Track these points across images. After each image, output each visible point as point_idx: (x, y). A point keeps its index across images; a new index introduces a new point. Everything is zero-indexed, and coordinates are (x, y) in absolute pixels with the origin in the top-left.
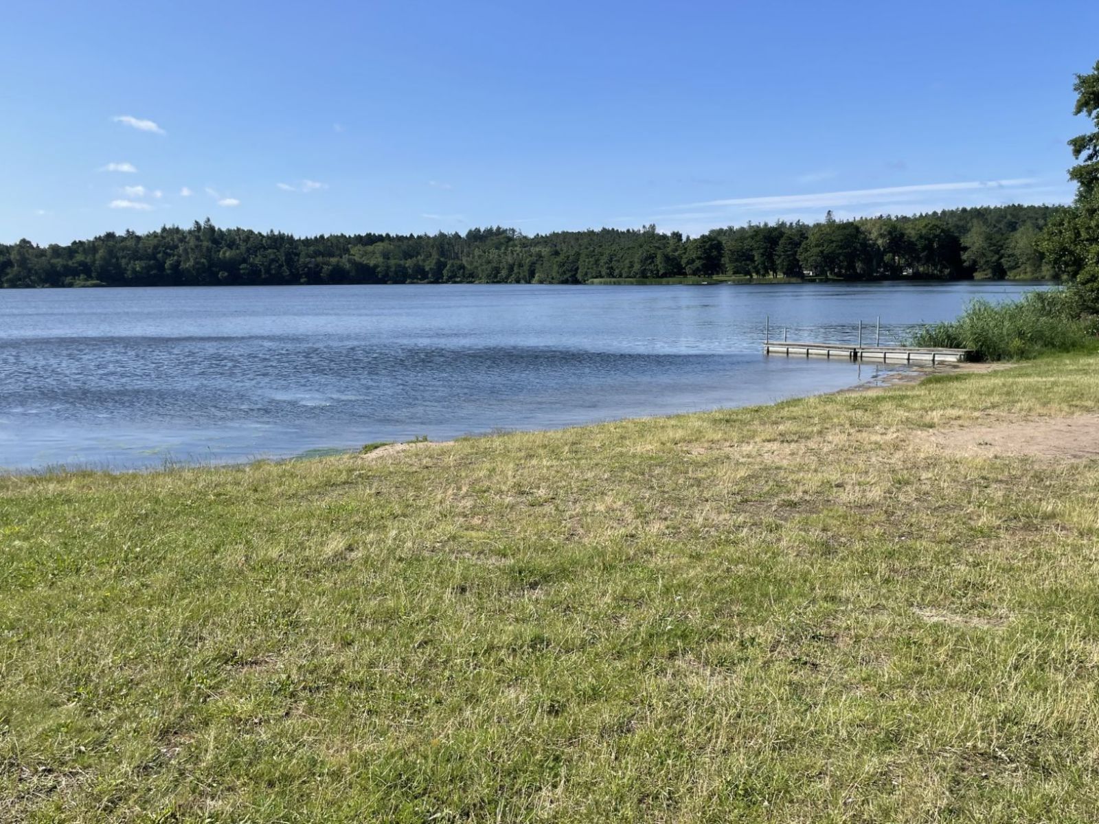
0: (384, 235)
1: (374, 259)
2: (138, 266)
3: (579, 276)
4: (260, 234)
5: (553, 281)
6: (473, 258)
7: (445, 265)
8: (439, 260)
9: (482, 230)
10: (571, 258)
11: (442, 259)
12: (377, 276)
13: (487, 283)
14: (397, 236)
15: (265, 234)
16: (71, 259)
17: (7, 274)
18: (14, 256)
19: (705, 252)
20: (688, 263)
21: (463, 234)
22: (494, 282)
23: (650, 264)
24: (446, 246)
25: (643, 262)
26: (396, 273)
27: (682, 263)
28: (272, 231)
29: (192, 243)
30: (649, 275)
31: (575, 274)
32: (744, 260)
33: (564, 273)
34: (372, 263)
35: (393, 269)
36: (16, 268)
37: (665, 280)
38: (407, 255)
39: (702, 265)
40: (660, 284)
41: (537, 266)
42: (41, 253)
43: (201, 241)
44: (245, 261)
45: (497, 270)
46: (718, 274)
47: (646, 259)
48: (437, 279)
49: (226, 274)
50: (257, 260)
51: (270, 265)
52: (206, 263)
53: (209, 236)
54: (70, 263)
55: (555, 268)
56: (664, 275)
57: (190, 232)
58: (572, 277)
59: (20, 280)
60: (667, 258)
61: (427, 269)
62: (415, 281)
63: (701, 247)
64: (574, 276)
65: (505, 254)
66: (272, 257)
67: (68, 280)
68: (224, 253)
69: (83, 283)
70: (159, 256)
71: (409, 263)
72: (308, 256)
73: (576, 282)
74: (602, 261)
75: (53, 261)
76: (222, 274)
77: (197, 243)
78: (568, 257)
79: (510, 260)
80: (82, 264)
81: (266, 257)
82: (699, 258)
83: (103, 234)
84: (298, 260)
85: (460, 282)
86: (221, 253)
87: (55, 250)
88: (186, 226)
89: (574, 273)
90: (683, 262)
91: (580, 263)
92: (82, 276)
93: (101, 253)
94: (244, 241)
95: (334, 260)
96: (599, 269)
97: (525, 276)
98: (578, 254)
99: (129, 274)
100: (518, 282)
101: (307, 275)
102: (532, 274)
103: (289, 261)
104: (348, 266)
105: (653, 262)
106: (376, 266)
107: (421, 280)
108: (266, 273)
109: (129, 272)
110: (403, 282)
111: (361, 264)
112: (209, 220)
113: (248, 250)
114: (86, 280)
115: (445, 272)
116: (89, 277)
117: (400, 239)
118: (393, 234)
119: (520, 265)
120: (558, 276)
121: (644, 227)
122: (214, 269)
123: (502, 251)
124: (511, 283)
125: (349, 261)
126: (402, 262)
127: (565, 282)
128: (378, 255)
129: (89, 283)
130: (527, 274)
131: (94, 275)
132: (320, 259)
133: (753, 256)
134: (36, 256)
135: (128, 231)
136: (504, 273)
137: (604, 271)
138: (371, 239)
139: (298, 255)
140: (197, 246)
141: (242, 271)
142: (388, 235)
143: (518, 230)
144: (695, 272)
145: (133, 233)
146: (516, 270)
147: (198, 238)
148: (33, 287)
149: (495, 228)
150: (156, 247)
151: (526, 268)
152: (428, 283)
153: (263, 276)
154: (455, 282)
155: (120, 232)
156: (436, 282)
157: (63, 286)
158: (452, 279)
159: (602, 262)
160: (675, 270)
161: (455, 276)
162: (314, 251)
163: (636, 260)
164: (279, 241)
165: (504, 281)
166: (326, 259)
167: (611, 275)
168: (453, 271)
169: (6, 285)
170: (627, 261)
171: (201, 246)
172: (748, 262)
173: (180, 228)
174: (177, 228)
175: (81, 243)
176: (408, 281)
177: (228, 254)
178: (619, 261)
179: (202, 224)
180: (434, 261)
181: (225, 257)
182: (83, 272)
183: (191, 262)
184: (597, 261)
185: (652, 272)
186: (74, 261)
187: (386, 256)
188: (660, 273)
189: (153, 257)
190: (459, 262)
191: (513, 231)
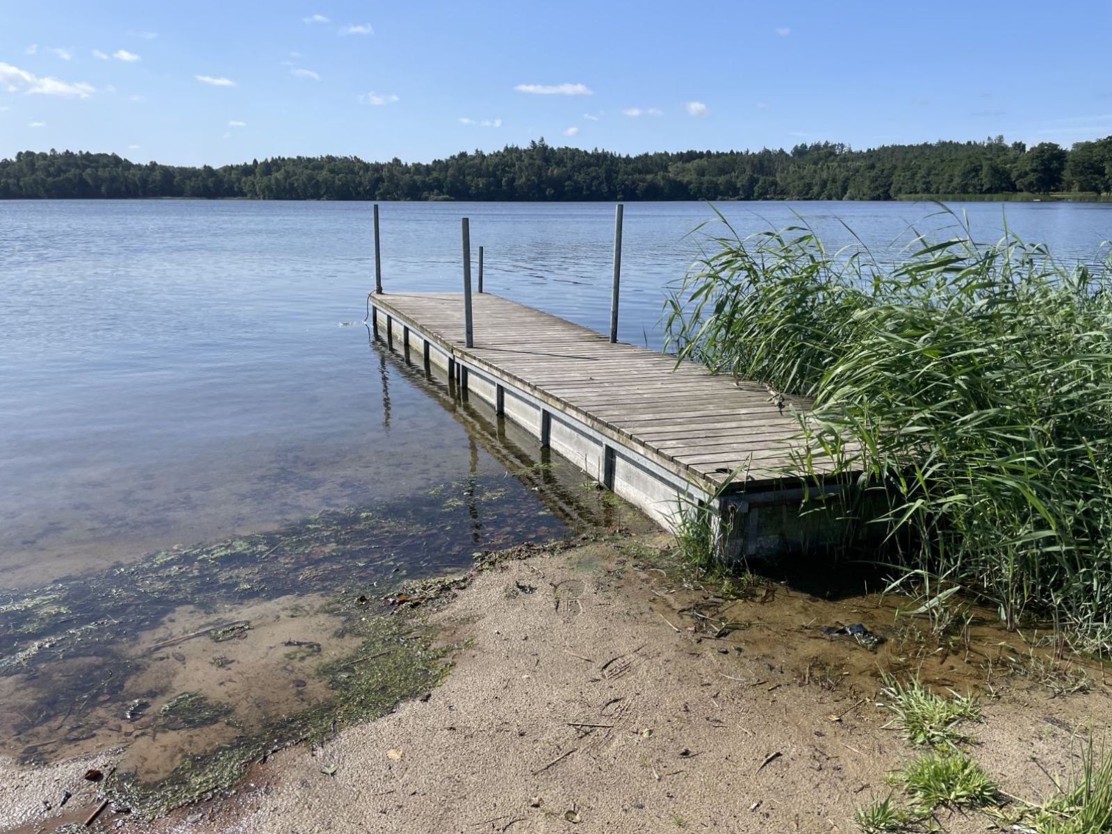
0: (705, 152)
1: (689, 176)
2: (481, 182)
3: (892, 193)
4: (585, 152)
5: (865, 197)
6: (788, 173)
7: (757, 181)
8: (751, 176)
9: (809, 146)
10: (885, 172)
11: (755, 176)
12: (689, 193)
13: (798, 200)
14: (717, 152)
15: (590, 152)
16: (428, 176)
17: (380, 189)
18: (385, 173)
19: (1043, 163)
20: (1019, 176)
21: (789, 150)
22: (805, 199)
23: (974, 177)
24: (766, 162)
25: (965, 175)
26: (708, 189)
27: (1012, 176)
28: (596, 149)
29: (526, 161)
30: (970, 190)
31: (888, 190)
32: (1091, 173)
33: (877, 188)
34: (686, 179)
35: (705, 186)
36: (386, 184)
37: (988, 196)
38: (722, 171)
39: (1037, 179)
40: (983, 200)
41: (851, 182)
42: (406, 169)
43: (535, 159)
44: (569, 178)
45: (809, 186)
46: (1057, 190)
47: (969, 172)
48: (748, 196)
49: (553, 192)
50: (580, 177)
51: (591, 182)
52: (536, 181)
53: (542, 154)
54: (427, 179)
55: (867, 182)
56: (989, 191)
57: (525, 151)
58: (884, 194)
59: (389, 194)
60: (995, 171)
61: (739, 185)
62: (726, 198)
63: (1037, 157)
64: (886, 192)
65: (822, 169)
66: (594, 174)
67: (425, 194)
68: (552, 172)
69: (436, 197)
70: (498, 173)
71: (722, 180)
72: (626, 173)
73: (887, 197)
74: (919, 175)
75: (416, 177)
76: (549, 191)
77: (531, 161)
78: (883, 171)
79: (825, 175)
80: (437, 180)
81: (588, 175)
82: (1034, 170)
83: (456, 154)
84: (616, 178)
85: (772, 199)
86: (550, 171)
87: (418, 167)
88: (524, 145)
89: (887, 188)
90: (1014, 175)
91: (894, 178)
92: (436, 191)
93: (451, 171)
94: (570, 159)
95: (649, 177)
96: (915, 184)
97: (837, 192)
98: (895, 167)
99: (473, 191)
100: (830, 198)
101: (624, 192)
102: (845, 190)
103: (609, 178)
104: (662, 183)
105: (977, 175)
106: (690, 183)
107: (731, 197)
108: (587, 190)
109: (473, 188)
110: (714, 199)
111: (675, 181)
112: (542, 140)
113: (573, 167)
114: (438, 195)
115: (756, 189)
116: (441, 192)
117: (719, 155)
118: (713, 151)
119: (834, 181)
120: (869, 192)
121: (989, 138)
122: (542, 186)
123: (819, 166)
124: (822, 200)
125: (664, 178)
126: (715, 179)
127: (877, 198)
128: (692, 172)
129: (441, 197)
130: (839, 190)
131: (444, 190)
132: (637, 176)
133: (1104, 168)
134: (403, 173)
135: (477, 151)
136: (816, 189)
137: (920, 186)
138: (691, 156)
139: (617, 173)
140: (530, 164)
141: (566, 188)
142: (709, 152)
143: (847, 145)
144: (1030, 187)
145: (481, 152)
146: (829, 186)
147: (531, 157)
148: (399, 200)
149: (823, 143)
150: (496, 166)
151: (839, 184)
152: (739, 200)
153: (585, 193)
154: (767, 199)
155: (471, 152)
156: (747, 198)
157: (420, 200)
158: (763, 196)
159: (918, 177)
160: (1004, 185)
161: (766, 193)
162: (632, 169)
163: (956, 173)
164: (602, 159)
165: (817, 198)
166: (642, 176)
167: (927, 190)
168: (763, 188)
169: (378, 198)
170: (946, 176)
171: (534, 164)
172: (1096, 176)
173: (520, 148)
174: (517, 148)
175: (440, 162)
176: (719, 197)
177: (555, 172)
178: (937, 175)
179: (537, 142)
180: (747, 178)
181: (552, 175)
182: (436, 187)
183: (523, 179)
184: (914, 175)
185: (975, 187)
186: (431, 177)
187: (701, 172)
188: (984, 189)
189: (494, 175)
190: (771, 179)
191: (842, 146)
